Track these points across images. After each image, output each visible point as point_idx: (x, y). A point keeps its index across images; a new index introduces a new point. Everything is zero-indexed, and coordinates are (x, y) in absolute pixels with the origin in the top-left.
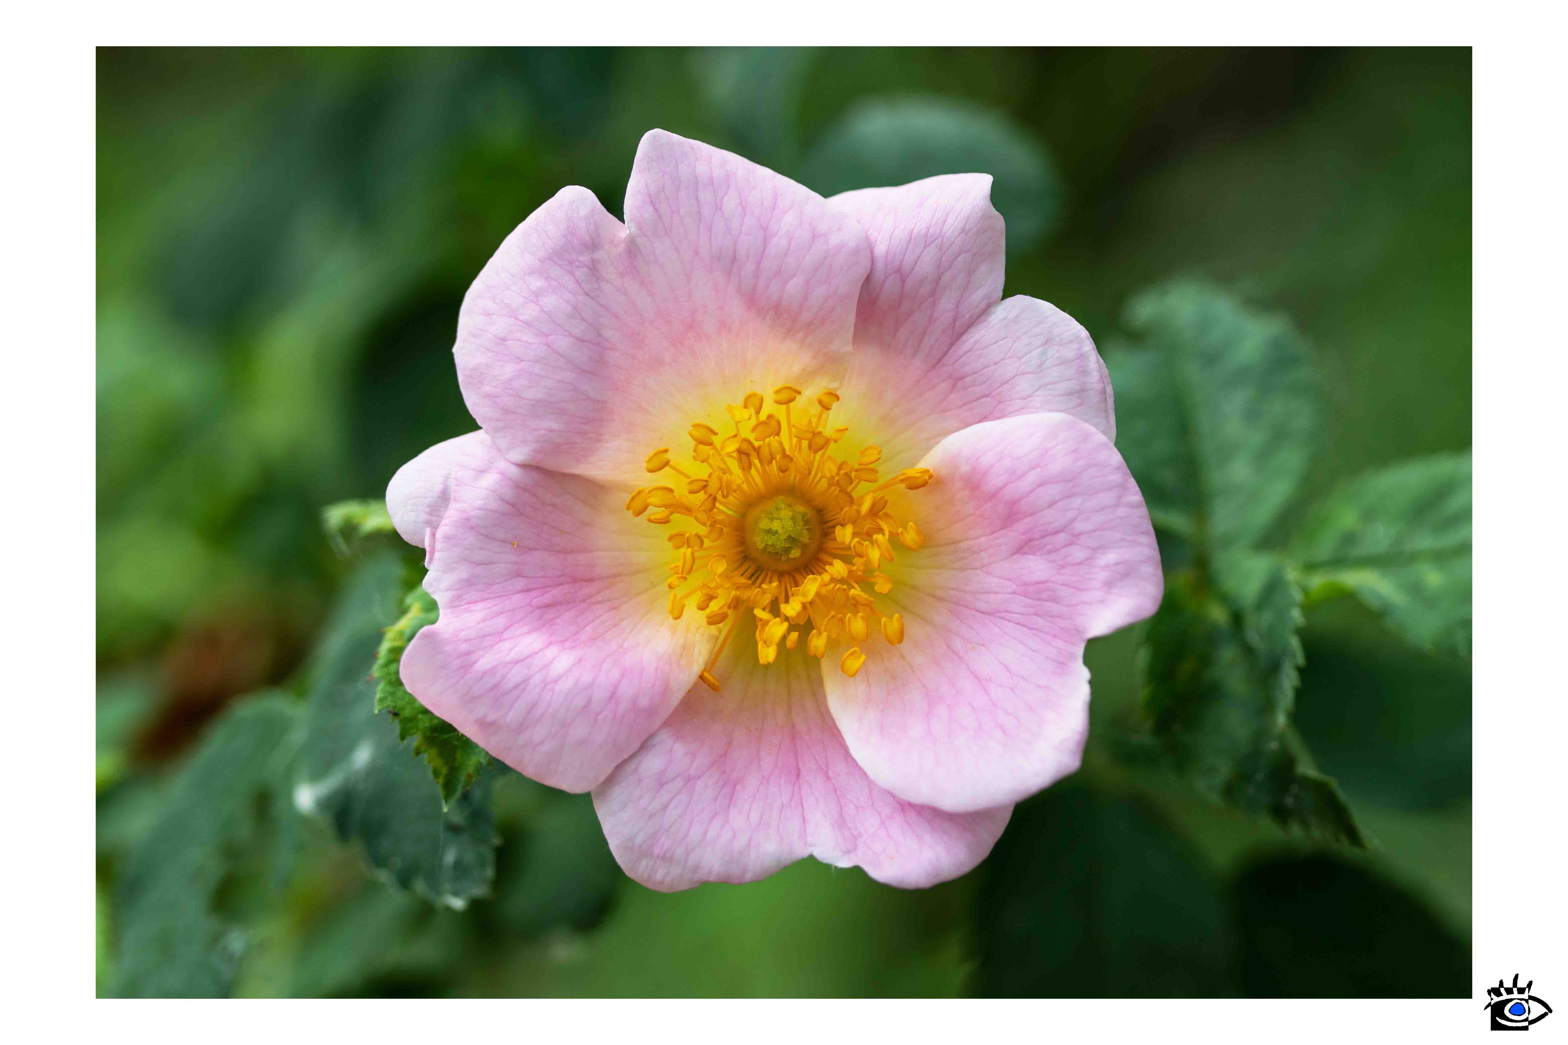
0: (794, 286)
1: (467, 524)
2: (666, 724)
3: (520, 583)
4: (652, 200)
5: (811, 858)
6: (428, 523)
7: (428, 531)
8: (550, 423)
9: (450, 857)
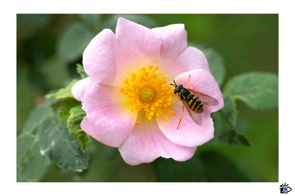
0: (150, 46)
1: (89, 96)
2: (131, 133)
3: (100, 107)
4: (122, 31)
5: (161, 157)
6: (82, 96)
7: (82, 98)
8: (105, 75)
9: (77, 162)
